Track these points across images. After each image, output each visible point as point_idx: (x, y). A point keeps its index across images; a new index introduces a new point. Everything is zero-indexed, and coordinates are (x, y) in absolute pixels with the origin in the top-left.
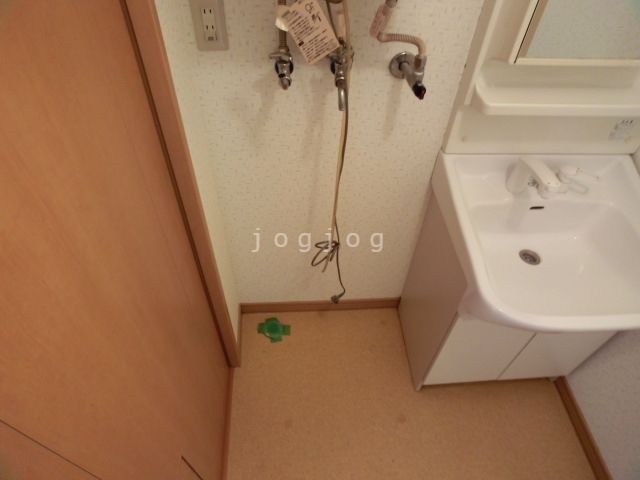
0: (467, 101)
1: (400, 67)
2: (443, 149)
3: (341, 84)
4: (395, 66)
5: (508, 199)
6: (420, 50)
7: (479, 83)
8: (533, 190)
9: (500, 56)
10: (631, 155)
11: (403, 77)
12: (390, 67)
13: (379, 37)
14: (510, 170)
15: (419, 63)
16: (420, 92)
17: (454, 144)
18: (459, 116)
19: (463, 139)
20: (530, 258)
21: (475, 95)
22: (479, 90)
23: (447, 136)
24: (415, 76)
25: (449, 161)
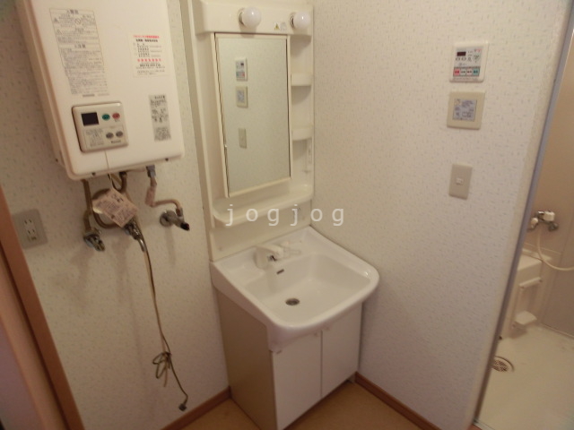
0: (213, 225)
1: (167, 220)
2: (211, 260)
3: (138, 237)
4: (164, 221)
5: (262, 273)
6: (176, 204)
7: (214, 213)
8: (273, 263)
9: (220, 196)
10: (310, 225)
11: (170, 225)
12: (161, 222)
13: (152, 206)
14: (255, 258)
15: (179, 212)
16: (185, 227)
17: (216, 254)
18: (212, 237)
19: (220, 249)
20: (293, 302)
21: (216, 220)
22: (216, 217)
23: (210, 252)
24: (179, 220)
25: (218, 265)
